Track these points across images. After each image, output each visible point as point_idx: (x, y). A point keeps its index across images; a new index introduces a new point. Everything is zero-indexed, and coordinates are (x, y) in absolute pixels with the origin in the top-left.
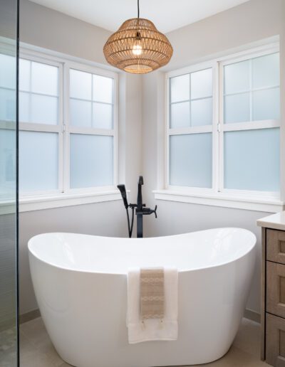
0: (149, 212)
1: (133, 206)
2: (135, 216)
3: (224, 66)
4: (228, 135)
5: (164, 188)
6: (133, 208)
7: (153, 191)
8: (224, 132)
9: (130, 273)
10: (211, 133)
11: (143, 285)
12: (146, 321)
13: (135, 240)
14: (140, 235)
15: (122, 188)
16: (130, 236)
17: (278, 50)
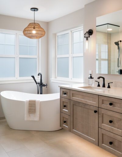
0: (44, 85)
1: (39, 83)
2: (40, 87)
3: (73, 32)
4: (74, 58)
5: (56, 78)
6: (39, 84)
7: (51, 79)
8: (73, 57)
9: (26, 101)
10: (68, 57)
11: (29, 104)
12: (30, 114)
13: (39, 95)
14: (41, 93)
15: (33, 77)
16: (38, 93)
17: (82, 29)
